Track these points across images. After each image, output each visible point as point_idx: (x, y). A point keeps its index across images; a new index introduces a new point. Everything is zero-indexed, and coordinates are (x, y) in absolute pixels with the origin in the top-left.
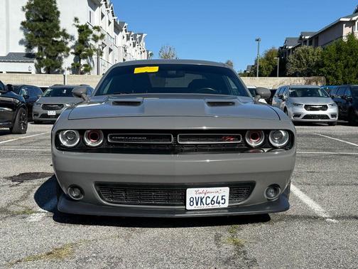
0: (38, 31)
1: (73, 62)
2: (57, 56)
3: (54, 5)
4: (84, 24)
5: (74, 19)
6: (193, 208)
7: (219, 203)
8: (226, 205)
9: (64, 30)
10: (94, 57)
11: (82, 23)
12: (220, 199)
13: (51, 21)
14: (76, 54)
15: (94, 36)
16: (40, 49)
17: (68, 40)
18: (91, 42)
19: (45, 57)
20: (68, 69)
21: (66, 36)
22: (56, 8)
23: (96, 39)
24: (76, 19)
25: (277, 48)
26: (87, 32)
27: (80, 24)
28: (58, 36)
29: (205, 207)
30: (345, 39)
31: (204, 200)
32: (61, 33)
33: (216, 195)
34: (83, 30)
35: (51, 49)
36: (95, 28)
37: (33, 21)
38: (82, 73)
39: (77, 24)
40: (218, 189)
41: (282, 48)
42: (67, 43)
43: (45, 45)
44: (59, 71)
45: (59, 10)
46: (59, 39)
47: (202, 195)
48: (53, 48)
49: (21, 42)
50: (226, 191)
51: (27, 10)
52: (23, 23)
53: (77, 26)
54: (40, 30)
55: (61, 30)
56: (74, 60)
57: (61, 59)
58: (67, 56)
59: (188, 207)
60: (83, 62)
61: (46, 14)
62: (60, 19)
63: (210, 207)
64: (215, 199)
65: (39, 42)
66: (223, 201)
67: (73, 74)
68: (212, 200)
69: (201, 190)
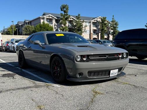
25: (15, 25)
30: (42, 23)
41: (17, 25)
50: (117, 70)
59: (110, 76)
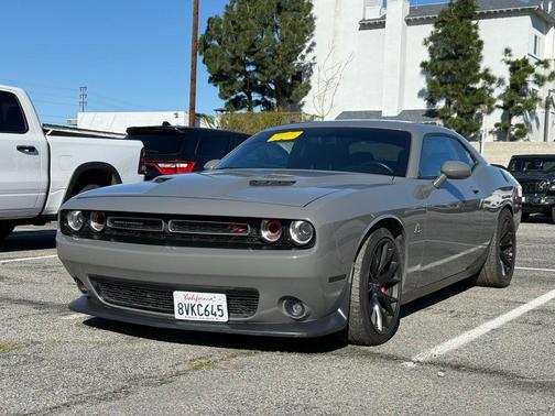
0: (446, 75)
1: (499, 121)
2: (473, 112)
3: (474, 31)
4: (520, 58)
5: (503, 51)
6: (183, 317)
7: (215, 315)
8: (225, 319)
9: (487, 70)
10: (540, 111)
11: (517, 56)
12: (215, 310)
13: (466, 57)
14: (505, 108)
15: (537, 76)
16: (448, 103)
17: (493, 86)
18: (531, 86)
19: (455, 115)
20: (491, 132)
21: (489, 79)
22: (476, 36)
23: (540, 81)
24: (507, 51)
26: (525, 70)
27: (513, 59)
28: (476, 80)
29: (198, 318)
31: (195, 308)
32: (481, 76)
33: (211, 303)
34: (519, 69)
35: (463, 102)
36: (539, 63)
37: (440, 59)
38: (513, 139)
39: (508, 58)
40: (212, 295)
42: (492, 91)
43: (453, 96)
44: (475, 136)
45: (481, 38)
46: (478, 86)
47: (193, 302)
48: (467, 100)
49: (421, 94)
50: (221, 299)
51: (431, 44)
52: (424, 65)
53: (508, 63)
54: (449, 73)
55: (481, 71)
56: (502, 117)
57: (480, 116)
58: (490, 111)
59: (177, 316)
60: (515, 120)
61: (460, 47)
62: (483, 53)
63: (204, 318)
64: (209, 309)
65: (446, 91)
66: (220, 313)
67: (499, 139)
68: (206, 310)
69: (190, 294)
